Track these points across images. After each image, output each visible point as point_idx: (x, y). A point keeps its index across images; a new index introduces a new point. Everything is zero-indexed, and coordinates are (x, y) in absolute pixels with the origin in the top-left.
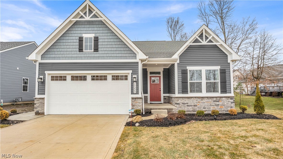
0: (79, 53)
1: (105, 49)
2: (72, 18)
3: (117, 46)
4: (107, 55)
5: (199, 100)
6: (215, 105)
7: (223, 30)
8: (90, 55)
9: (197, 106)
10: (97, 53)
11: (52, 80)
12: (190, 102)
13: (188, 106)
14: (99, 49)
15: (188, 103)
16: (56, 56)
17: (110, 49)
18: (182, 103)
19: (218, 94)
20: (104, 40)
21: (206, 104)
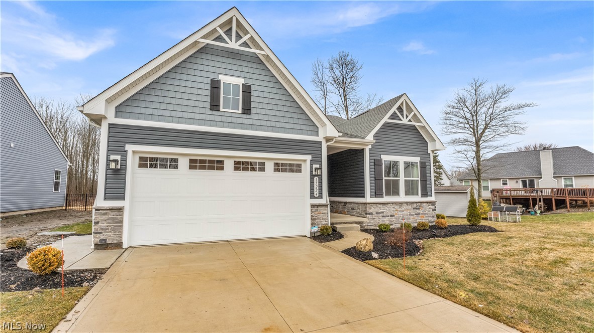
0: (210, 112)
1: (263, 112)
2: (201, 38)
3: (286, 109)
4: (269, 124)
5: (397, 207)
6: (416, 214)
7: (345, 106)
8: (234, 120)
9: (394, 216)
10: (248, 116)
11: (141, 166)
12: (386, 210)
13: (383, 216)
14: (253, 111)
15: (383, 213)
16: (156, 112)
17: (274, 113)
18: (375, 213)
19: (418, 198)
20: (261, 94)
21: (405, 213)
